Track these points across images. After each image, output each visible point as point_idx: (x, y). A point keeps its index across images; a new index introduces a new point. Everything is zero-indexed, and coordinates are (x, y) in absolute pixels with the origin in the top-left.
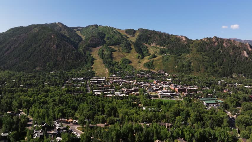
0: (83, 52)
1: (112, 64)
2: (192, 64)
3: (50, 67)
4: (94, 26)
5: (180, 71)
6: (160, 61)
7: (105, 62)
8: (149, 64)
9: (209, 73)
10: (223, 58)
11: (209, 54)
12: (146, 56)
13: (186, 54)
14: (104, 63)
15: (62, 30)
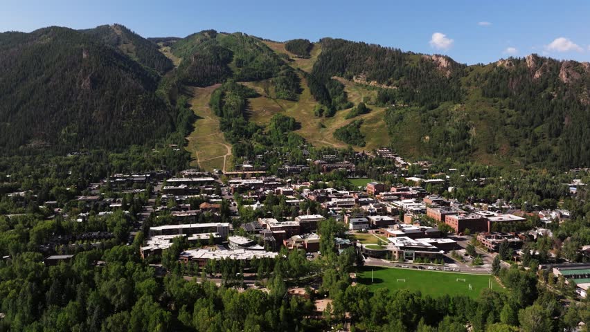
0: (167, 99)
1: (246, 131)
2: (473, 132)
3: (69, 138)
4: (206, 34)
5: (438, 152)
6: (380, 123)
7: (225, 127)
8: (348, 133)
9: (525, 159)
10: (561, 113)
11: (519, 102)
12: (340, 109)
13: (451, 102)
14: (223, 129)
15: (122, 42)
